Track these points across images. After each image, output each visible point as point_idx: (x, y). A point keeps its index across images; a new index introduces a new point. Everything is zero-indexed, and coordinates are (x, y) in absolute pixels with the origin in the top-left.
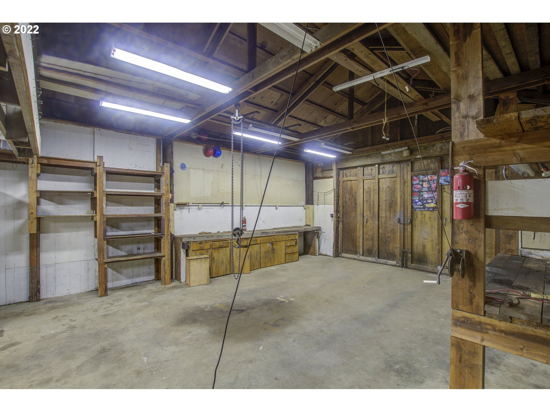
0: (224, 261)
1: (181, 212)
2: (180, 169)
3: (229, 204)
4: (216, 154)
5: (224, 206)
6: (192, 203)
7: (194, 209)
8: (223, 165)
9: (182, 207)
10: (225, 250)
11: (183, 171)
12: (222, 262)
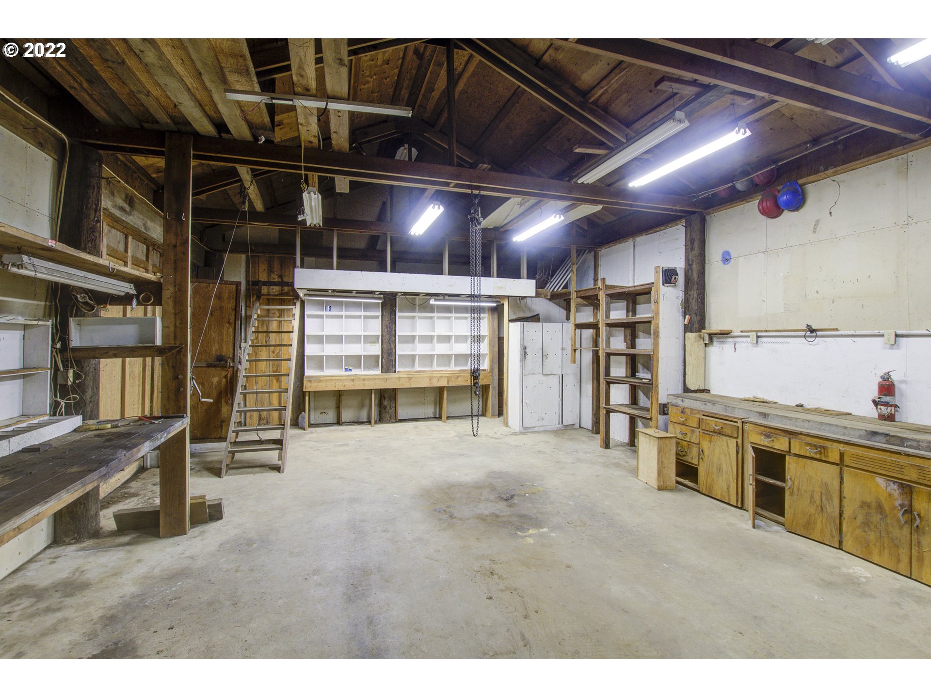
0: (724, 467)
1: (721, 348)
2: (721, 263)
3: (837, 330)
4: (798, 201)
5: (816, 336)
6: (742, 332)
7: (745, 345)
8: (817, 222)
9: (723, 340)
10: (725, 443)
11: (726, 266)
12: (719, 469)
